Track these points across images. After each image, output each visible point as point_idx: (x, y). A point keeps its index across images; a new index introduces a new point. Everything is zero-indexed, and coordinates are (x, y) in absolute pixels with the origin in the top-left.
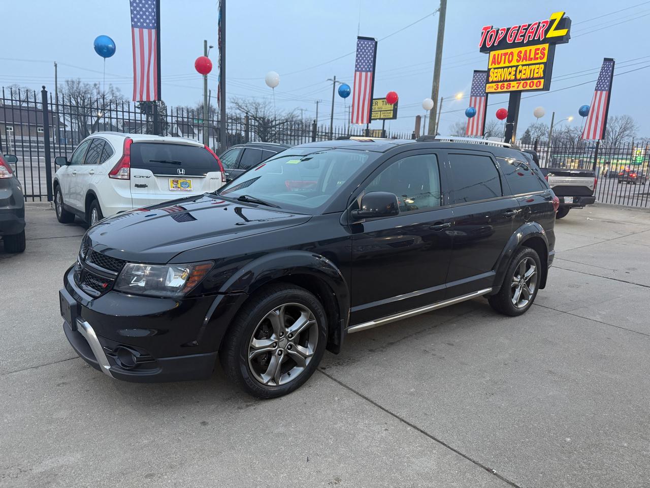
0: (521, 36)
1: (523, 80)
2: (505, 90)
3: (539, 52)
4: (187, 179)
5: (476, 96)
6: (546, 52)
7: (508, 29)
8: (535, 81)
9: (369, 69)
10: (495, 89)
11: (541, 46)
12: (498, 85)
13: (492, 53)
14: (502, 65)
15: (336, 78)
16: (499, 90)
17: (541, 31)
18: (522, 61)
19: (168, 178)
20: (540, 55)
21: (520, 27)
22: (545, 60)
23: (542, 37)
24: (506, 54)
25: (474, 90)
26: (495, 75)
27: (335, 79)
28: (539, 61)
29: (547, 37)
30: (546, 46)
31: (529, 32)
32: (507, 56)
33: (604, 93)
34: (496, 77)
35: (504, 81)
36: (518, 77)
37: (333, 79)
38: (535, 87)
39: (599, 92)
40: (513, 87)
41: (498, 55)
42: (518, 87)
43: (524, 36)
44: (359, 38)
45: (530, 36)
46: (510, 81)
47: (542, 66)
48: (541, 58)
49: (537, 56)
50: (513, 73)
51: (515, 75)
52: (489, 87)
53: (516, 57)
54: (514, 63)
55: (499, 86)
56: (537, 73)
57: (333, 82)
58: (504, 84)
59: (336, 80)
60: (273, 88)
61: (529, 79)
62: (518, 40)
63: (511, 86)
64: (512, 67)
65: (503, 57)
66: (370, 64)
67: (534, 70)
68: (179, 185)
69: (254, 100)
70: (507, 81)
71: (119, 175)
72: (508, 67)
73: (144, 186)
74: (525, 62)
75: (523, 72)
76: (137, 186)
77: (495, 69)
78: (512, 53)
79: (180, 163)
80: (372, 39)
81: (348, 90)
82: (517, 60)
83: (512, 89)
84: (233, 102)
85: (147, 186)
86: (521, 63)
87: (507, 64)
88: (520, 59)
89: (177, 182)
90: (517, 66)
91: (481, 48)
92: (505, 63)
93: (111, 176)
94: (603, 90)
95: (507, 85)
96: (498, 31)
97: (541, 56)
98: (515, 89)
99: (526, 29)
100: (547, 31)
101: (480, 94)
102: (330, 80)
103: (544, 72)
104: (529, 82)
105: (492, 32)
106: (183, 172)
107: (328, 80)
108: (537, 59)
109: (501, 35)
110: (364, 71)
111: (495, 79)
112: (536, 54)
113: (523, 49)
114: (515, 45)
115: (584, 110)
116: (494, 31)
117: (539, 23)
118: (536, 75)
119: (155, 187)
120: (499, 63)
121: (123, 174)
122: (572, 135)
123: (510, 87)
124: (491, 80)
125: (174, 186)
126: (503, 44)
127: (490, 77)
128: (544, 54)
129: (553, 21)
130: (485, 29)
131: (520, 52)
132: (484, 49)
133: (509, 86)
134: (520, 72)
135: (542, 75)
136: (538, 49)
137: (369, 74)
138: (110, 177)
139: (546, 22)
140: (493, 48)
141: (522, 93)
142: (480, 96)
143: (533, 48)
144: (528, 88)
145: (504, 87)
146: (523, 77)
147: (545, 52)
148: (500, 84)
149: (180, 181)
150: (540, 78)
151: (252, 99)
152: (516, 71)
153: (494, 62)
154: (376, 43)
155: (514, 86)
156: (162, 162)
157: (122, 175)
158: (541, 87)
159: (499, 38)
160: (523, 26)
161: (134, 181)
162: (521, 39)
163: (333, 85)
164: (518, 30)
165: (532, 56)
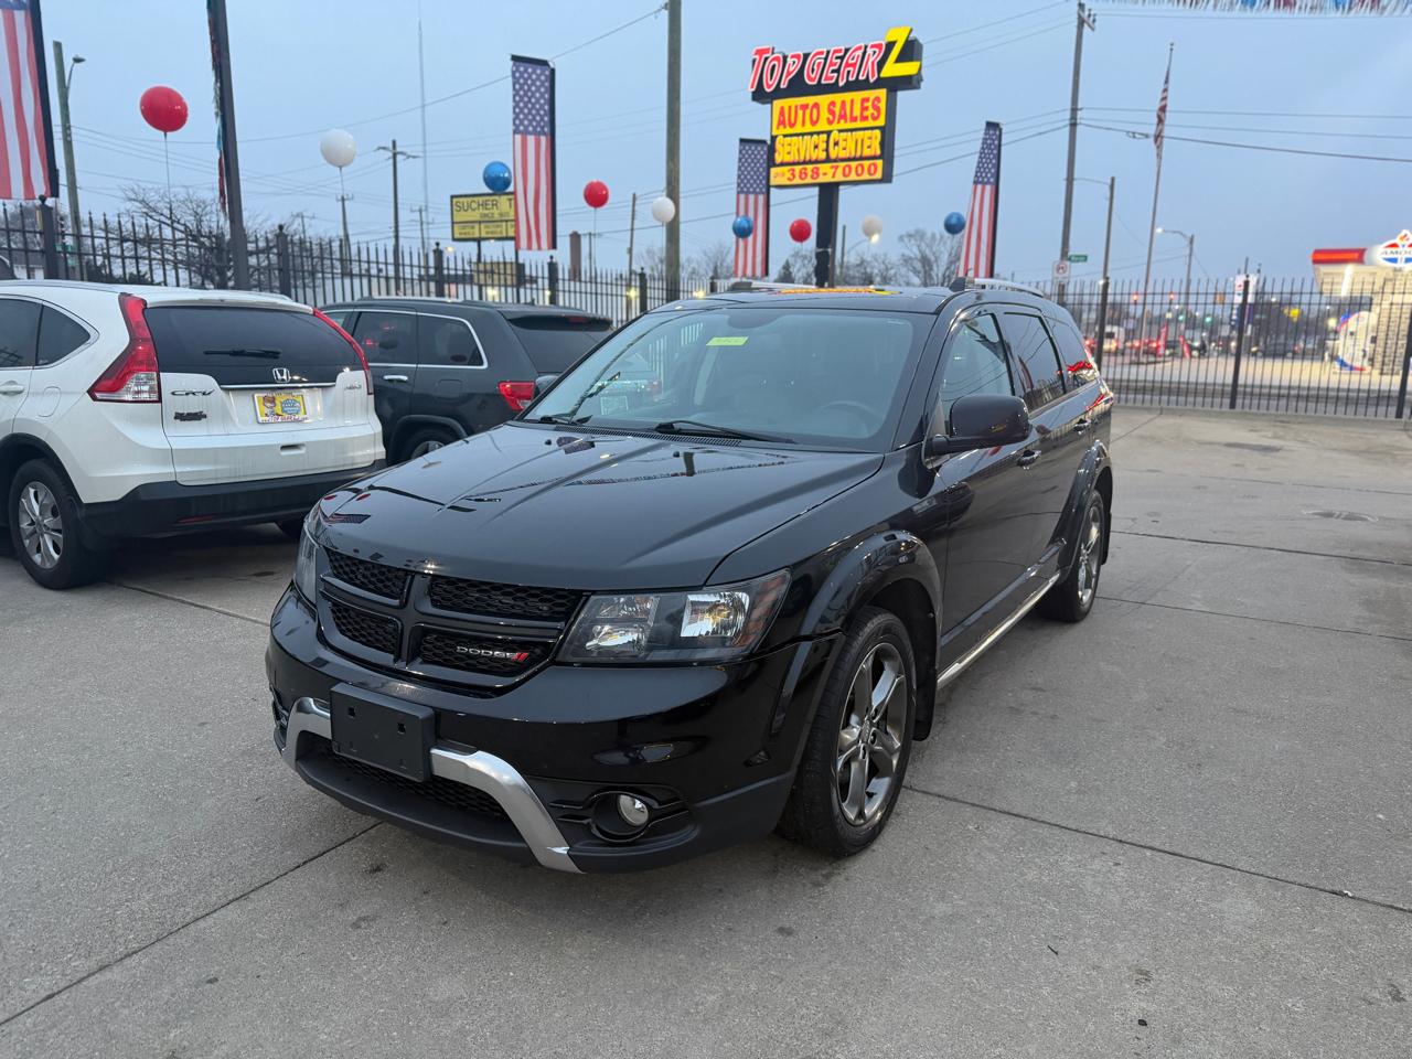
0: (833, 71)
1: (843, 160)
2: (809, 180)
3: (869, 104)
4: (295, 393)
5: (747, 193)
6: (883, 105)
7: (806, 56)
8: (866, 163)
9: (542, 128)
10: (789, 179)
11: (871, 94)
12: (793, 170)
13: (778, 103)
14: (798, 129)
15: (398, 144)
16: (797, 181)
17: (870, 63)
18: (839, 122)
19: (252, 392)
20: (871, 111)
21: (828, 52)
22: (881, 122)
23: (873, 76)
24: (804, 107)
25: (742, 181)
26: (787, 148)
27: (394, 147)
28: (870, 123)
29: (883, 75)
30: (882, 93)
31: (848, 65)
32: (808, 112)
33: (988, 188)
34: (789, 153)
35: (804, 163)
36: (833, 155)
37: (391, 146)
38: (866, 176)
39: (979, 187)
40: (825, 174)
41: (790, 108)
42: (834, 175)
43: (837, 71)
44: (515, 59)
45: (849, 72)
46: (817, 162)
47: (878, 133)
48: (875, 118)
49: (866, 114)
50: (823, 146)
51: (827, 150)
52: (777, 175)
53: (825, 115)
54: (823, 126)
55: (797, 173)
56: (869, 147)
57: (391, 155)
58: (806, 169)
59: (398, 149)
60: (341, 167)
61: (854, 159)
62: (827, 78)
63: (821, 172)
64: (819, 133)
65: (800, 113)
66: (542, 119)
67: (862, 141)
68: (278, 409)
69: (188, 194)
70: (810, 162)
71: (128, 391)
72: (811, 134)
73: (197, 416)
74: (843, 125)
75: (842, 144)
76: (180, 417)
77: (785, 136)
78: (816, 105)
79: (278, 353)
80: (544, 63)
81: (506, 175)
82: (828, 119)
83: (822, 179)
84: (130, 200)
85: (205, 416)
86: (835, 126)
87: (809, 128)
88: (834, 117)
89: (273, 401)
90: (829, 133)
91: (753, 93)
92: (803, 124)
93: (98, 395)
94: (986, 183)
95: (812, 171)
96: (785, 58)
97: (873, 114)
98: (828, 179)
99: (842, 58)
100: (881, 64)
101: (755, 189)
102: (384, 148)
103: (882, 144)
104: (854, 164)
105: (773, 60)
106: (285, 377)
107: (380, 148)
108: (864, 118)
109: (793, 67)
110: (531, 133)
111: (788, 159)
112: (864, 109)
113: (838, 98)
114: (821, 89)
115: (954, 221)
116: (777, 59)
117: (866, 47)
118: (867, 152)
119: (226, 417)
120: (792, 125)
121: (136, 389)
122: (868, 270)
123: (818, 175)
124: (778, 159)
125: (267, 411)
126: (797, 87)
127: (777, 155)
128: (877, 108)
129: (890, 45)
130: (760, 52)
131: (833, 104)
132: (760, 95)
133: (816, 173)
134: (836, 144)
135: (878, 152)
136: (867, 100)
137: (543, 139)
138: (95, 399)
139: (879, 46)
140: (779, 93)
141: (841, 187)
142: (755, 193)
143: (858, 96)
144: (853, 177)
145: (806, 174)
146: (843, 154)
147: (880, 105)
148: (798, 168)
149: (281, 398)
150: (874, 158)
151: (182, 190)
152: (827, 142)
153: (782, 123)
154: (553, 71)
155: (827, 174)
156: (235, 354)
157: (138, 392)
158: (878, 175)
159: (789, 73)
160: (835, 51)
161: (172, 405)
162: (832, 78)
163: (391, 161)
164: (826, 59)
165: (857, 112)
